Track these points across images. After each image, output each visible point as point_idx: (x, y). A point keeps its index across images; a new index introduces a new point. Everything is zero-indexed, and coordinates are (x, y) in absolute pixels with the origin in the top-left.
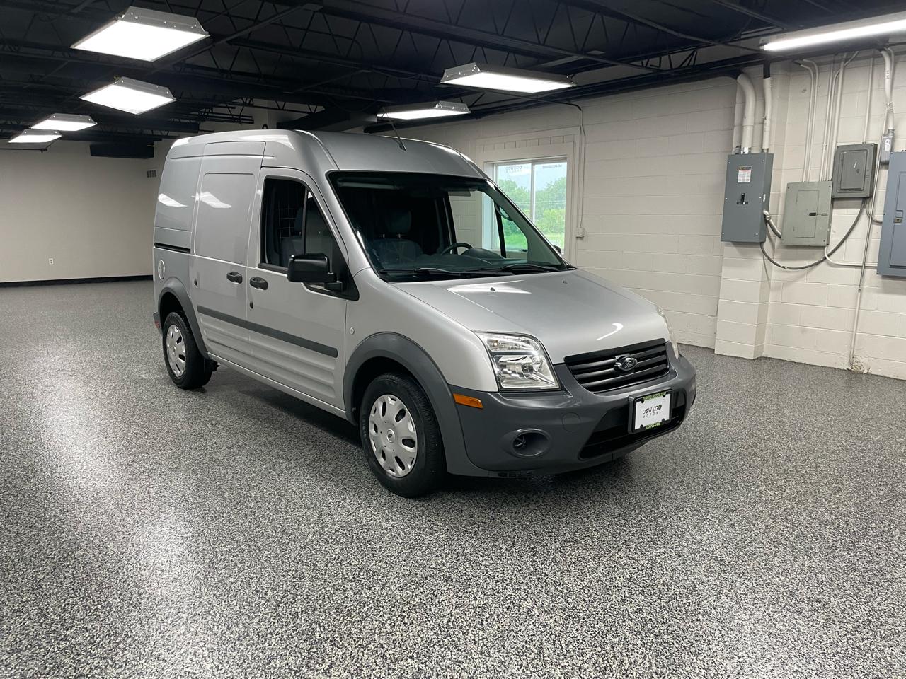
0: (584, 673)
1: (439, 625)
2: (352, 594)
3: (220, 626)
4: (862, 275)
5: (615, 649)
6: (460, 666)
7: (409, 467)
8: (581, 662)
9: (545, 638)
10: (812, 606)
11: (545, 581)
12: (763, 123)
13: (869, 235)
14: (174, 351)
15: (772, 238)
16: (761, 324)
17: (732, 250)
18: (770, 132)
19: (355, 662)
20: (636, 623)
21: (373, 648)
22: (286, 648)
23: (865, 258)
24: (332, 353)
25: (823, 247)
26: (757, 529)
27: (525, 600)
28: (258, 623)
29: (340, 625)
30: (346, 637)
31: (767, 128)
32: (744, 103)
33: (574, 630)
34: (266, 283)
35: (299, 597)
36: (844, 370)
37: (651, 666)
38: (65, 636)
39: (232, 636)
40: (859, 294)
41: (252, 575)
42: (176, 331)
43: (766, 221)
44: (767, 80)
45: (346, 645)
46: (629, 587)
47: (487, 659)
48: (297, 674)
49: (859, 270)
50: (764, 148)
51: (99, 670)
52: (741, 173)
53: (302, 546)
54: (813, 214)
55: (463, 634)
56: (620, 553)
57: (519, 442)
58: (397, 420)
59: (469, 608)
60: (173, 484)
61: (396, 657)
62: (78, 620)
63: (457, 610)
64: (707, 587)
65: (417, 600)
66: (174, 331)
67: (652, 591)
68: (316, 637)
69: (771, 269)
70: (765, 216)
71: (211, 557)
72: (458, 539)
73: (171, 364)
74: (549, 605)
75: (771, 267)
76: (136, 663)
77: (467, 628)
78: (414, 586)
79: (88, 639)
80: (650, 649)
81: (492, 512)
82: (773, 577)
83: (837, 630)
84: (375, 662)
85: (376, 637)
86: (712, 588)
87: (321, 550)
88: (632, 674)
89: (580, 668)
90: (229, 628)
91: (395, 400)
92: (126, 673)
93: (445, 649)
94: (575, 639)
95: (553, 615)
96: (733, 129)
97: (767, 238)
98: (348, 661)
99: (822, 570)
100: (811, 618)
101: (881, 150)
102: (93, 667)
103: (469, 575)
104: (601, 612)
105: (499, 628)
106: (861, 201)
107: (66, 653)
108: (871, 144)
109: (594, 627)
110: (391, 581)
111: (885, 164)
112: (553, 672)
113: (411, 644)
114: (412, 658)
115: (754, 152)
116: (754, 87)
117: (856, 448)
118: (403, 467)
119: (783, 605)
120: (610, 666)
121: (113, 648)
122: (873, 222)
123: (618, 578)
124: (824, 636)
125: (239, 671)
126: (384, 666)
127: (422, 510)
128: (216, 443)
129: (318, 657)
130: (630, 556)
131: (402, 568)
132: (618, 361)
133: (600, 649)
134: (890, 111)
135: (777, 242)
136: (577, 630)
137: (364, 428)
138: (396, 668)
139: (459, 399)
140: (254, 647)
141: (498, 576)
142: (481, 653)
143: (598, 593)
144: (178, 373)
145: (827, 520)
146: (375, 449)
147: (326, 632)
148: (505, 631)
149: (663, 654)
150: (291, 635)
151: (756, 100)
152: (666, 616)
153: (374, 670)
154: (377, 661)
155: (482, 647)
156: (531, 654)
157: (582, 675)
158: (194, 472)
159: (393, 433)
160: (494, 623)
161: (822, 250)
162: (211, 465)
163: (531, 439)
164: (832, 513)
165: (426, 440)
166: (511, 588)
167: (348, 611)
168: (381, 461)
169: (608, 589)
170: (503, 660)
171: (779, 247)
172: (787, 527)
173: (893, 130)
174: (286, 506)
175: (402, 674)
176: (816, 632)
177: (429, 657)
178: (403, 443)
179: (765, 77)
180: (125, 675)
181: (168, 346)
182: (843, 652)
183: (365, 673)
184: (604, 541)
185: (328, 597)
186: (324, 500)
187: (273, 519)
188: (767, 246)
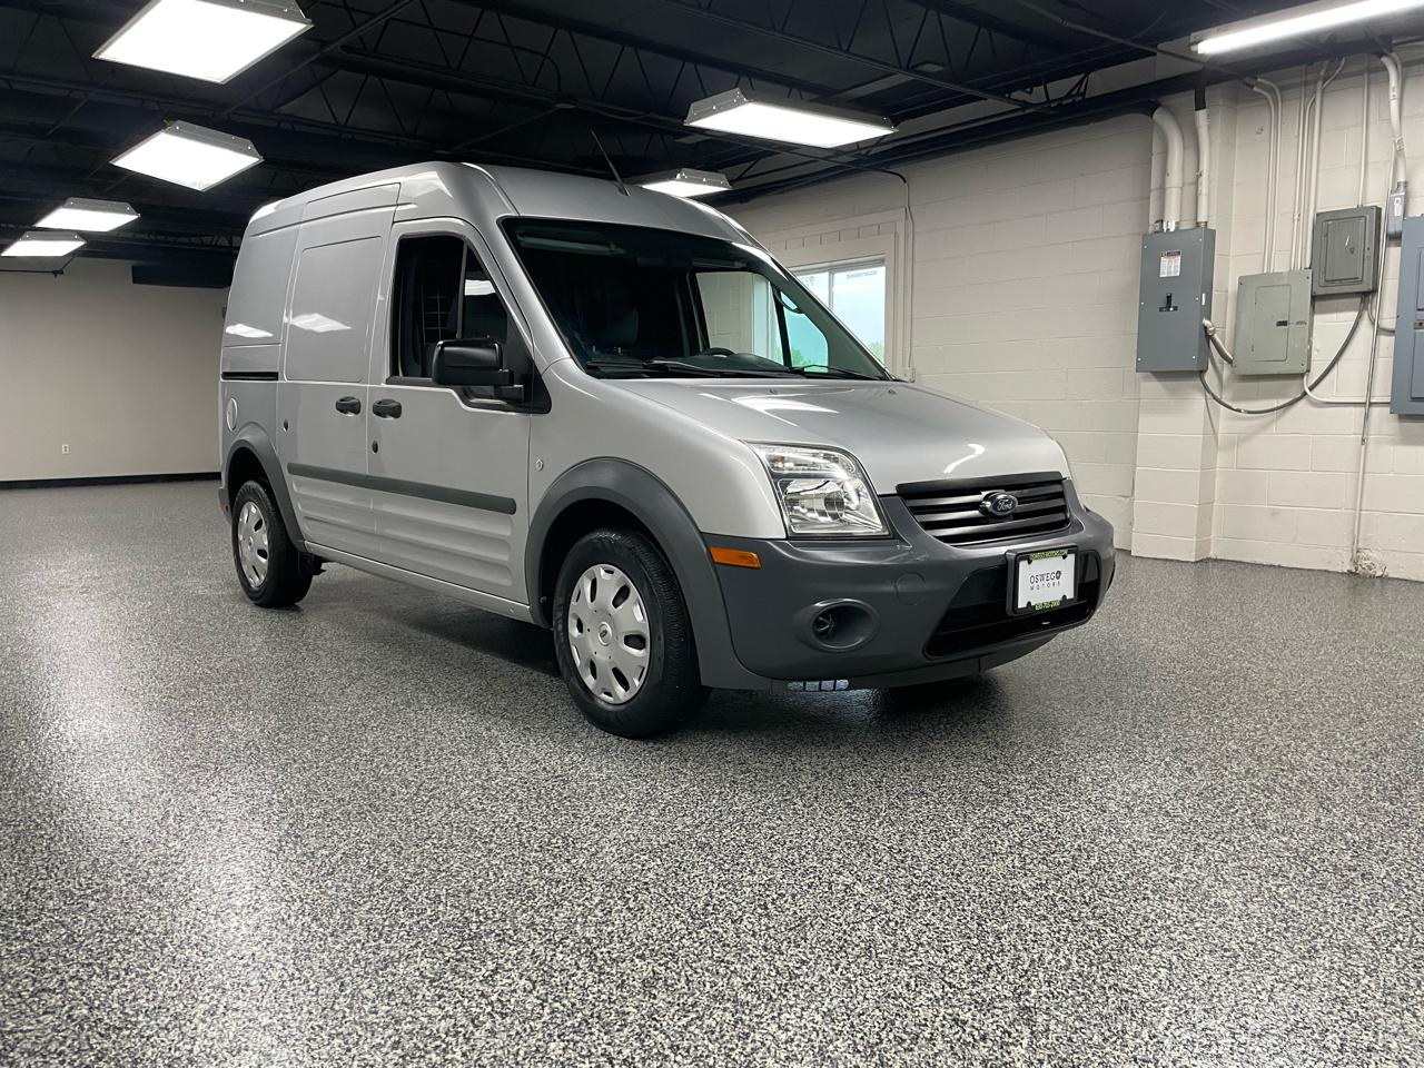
0: (951, 975)
1: (689, 910)
2: (537, 869)
3: (301, 917)
4: (1367, 416)
5: (1003, 941)
6: (728, 968)
7: (637, 683)
8: (943, 960)
9: (877, 927)
10: (1343, 876)
11: (874, 848)
12: (1196, 183)
13: (1374, 350)
14: (250, 544)
15: (1218, 365)
16: (1206, 505)
17: (1155, 386)
18: (1209, 196)
19: (541, 964)
20: (1038, 904)
21: (572, 944)
22: (416, 946)
23: (1370, 389)
24: (507, 507)
25: (1302, 375)
26: (1231, 773)
27: (841, 873)
28: (368, 912)
29: (513, 913)
30: (524, 929)
31: (1204, 189)
32: (1165, 153)
33: (929, 914)
34: (400, 407)
35: (443, 874)
36: (1343, 573)
37: (1070, 964)
38: (23, 933)
39: (321, 930)
40: (1363, 447)
41: (361, 845)
42: (253, 510)
43: (1208, 336)
44: (1202, 114)
45: (525, 940)
46: (1020, 855)
47: (777, 957)
48: (435, 984)
49: (1362, 410)
50: (1199, 220)
51: (77, 982)
52: (1165, 261)
53: (452, 804)
54: (1284, 323)
55: (732, 922)
56: (1000, 809)
57: (822, 624)
58: (616, 607)
59: (742, 886)
60: (237, 726)
61: (614, 956)
62: (49, 911)
63: (722, 889)
64: (1156, 853)
65: (651, 875)
66: (251, 512)
67: (1061, 860)
68: (471, 930)
69: (1218, 416)
70: (1206, 328)
71: (291, 822)
72: (721, 793)
73: (245, 568)
74: (882, 880)
75: (1218, 411)
76: (144, 971)
77: (740, 913)
78: (646, 857)
79: (64, 937)
80: (1065, 940)
81: (778, 756)
82: (1268, 838)
83: (1391, 909)
84: (576, 964)
85: (578, 928)
86: (1165, 854)
87: (484, 810)
88: (1037, 976)
89: (943, 969)
90: (315, 919)
91: (612, 572)
92: (126, 987)
93: (701, 944)
94: (931, 927)
95: (890, 894)
96: (1149, 198)
97: (1210, 364)
98: (527, 963)
99: (1352, 826)
100: (1343, 892)
101: (1387, 216)
102: (66, 977)
103: (741, 841)
104: (973, 888)
105: (795, 913)
106: (1359, 300)
107: (21, 957)
108: (1372, 208)
109: (964, 910)
110: (604, 851)
111: (1395, 238)
112: (895, 975)
113: (639, 938)
114: (642, 957)
115: (1184, 226)
116: (1180, 126)
117: (1381, 669)
118: (626, 688)
119: (1291, 875)
120: (997, 964)
121: (107, 950)
122: (1380, 331)
123: (1000, 842)
124: (1371, 918)
125: (330, 980)
126: (591, 970)
127: (658, 755)
128: (313, 673)
129: (475, 959)
130: (1018, 812)
131: (625, 832)
132: (986, 498)
133: (976, 941)
134: (1399, 152)
135: (1226, 371)
136: (933, 914)
137: (560, 627)
138: (614, 972)
139: (720, 555)
140: (359, 945)
141: (791, 841)
142: (765, 948)
143: (967, 863)
144: (256, 581)
145: (1349, 761)
146: (578, 662)
147: (490, 922)
148: (806, 918)
149: (1090, 948)
150: (427, 927)
151: (1184, 148)
152: (1089, 893)
153: (573, 975)
154: (580, 963)
155: (766, 940)
156: (853, 949)
157: (946, 979)
158: (272, 710)
159: (609, 629)
160: (787, 906)
161: (1297, 382)
162: (303, 701)
163: (842, 618)
164: (1354, 752)
165: (664, 632)
166: (815, 858)
167: (530, 892)
168: (589, 680)
169: (984, 857)
170: (804, 958)
171: (1229, 379)
172: (1283, 770)
173: (1406, 183)
174: (427, 752)
175: (623, 981)
176: (1356, 913)
177: (673, 955)
178: (626, 643)
179: (1197, 109)
180: (124, 990)
181: (241, 537)
182: (1407, 939)
183: (558, 980)
184: (971, 792)
185: (495, 874)
186: (492, 742)
187: (403, 769)
188: (1210, 377)
